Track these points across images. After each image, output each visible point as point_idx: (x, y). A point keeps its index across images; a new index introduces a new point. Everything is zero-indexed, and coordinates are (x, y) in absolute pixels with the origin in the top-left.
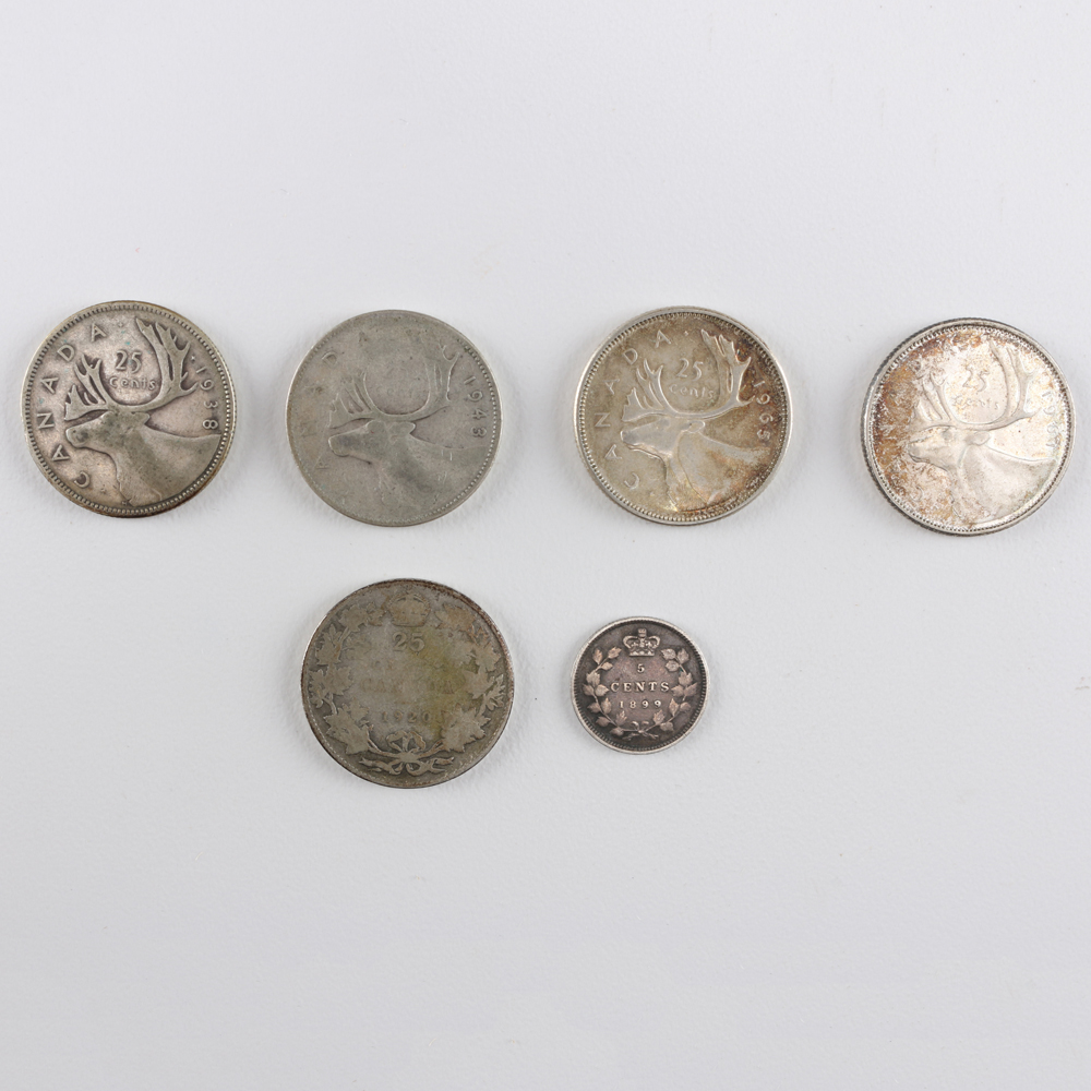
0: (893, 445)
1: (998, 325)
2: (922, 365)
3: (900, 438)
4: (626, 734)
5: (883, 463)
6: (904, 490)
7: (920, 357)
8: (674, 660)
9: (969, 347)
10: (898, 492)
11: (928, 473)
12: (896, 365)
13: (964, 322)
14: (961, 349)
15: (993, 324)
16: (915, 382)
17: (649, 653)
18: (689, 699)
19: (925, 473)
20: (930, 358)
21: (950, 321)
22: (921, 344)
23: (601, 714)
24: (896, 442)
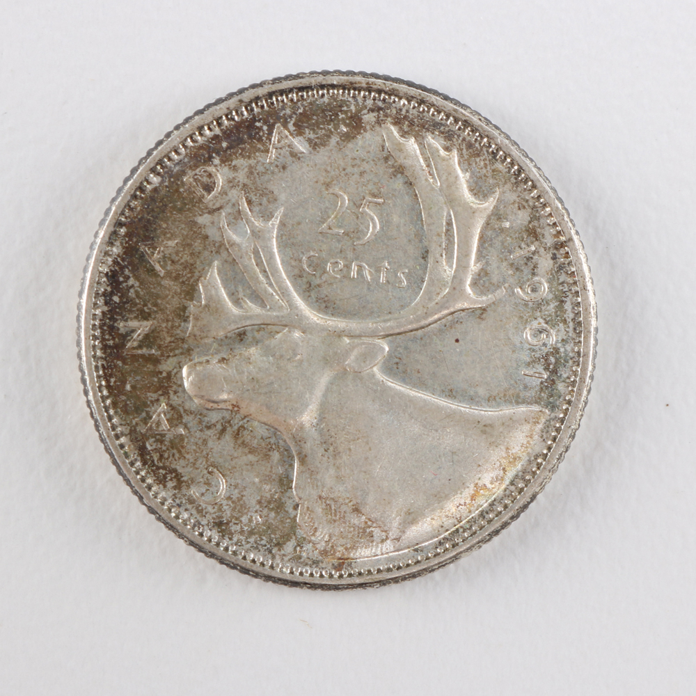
0: (150, 367)
1: (403, 88)
2: (220, 181)
3: (167, 352)
5: (126, 411)
6: (178, 477)
7: (217, 161)
9: (334, 140)
10: (162, 481)
11: (237, 435)
12: (155, 180)
13: (320, 79)
14: (314, 145)
15: (389, 85)
16: (203, 220)
19: (228, 437)
20: (239, 162)
21: (288, 78)
22: (217, 131)
24: (155, 361)
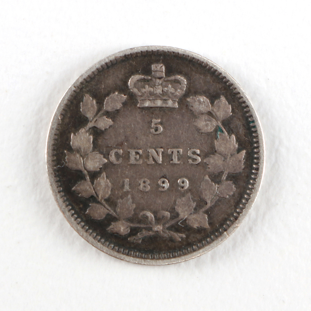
4: (134, 232)
8: (210, 114)
17: (170, 103)
18: (233, 178)
23: (93, 199)
